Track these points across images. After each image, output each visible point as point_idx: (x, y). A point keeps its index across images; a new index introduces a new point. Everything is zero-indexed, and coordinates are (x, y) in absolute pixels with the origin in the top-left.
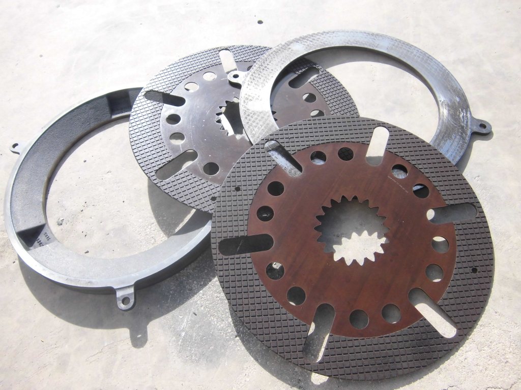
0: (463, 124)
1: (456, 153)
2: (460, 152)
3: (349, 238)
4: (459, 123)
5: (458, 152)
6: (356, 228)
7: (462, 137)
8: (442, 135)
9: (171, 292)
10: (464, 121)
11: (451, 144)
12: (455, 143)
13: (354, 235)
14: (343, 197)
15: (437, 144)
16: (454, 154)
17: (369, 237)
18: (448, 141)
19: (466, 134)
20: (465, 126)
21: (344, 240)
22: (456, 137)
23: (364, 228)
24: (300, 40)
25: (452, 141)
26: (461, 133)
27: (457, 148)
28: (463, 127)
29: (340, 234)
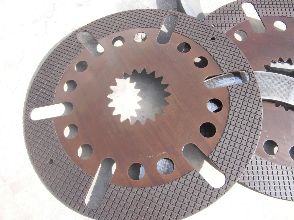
3: (138, 103)
6: (143, 112)
9: (167, 4)
13: (139, 107)
14: (167, 103)
17: (130, 116)
21: (140, 99)
23: (139, 117)
29: (146, 99)
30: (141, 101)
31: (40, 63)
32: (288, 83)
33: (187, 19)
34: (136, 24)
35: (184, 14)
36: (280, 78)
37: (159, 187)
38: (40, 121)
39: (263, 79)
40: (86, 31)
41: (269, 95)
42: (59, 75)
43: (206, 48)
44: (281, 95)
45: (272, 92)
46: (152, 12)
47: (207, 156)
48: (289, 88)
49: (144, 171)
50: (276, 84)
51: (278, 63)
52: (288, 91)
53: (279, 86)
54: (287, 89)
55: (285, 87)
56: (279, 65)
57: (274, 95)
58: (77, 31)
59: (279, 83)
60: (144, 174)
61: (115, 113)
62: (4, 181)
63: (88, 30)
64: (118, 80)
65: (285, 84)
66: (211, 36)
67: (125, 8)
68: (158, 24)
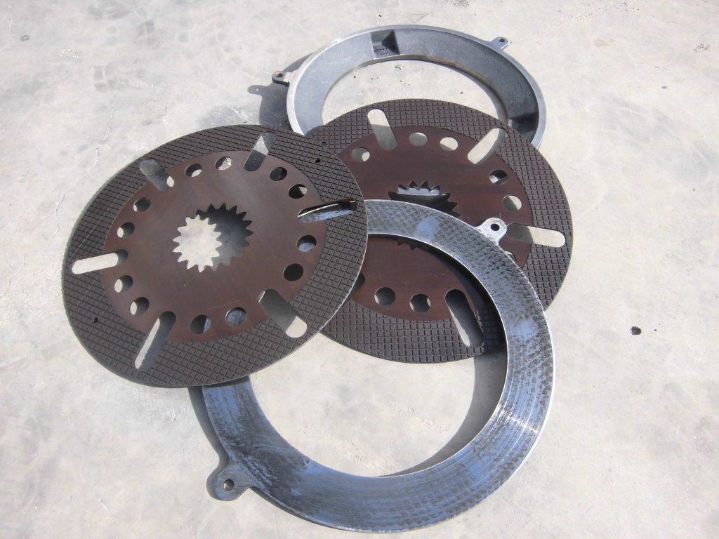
0: (250, 458)
1: (216, 408)
2: (213, 414)
3: (217, 249)
4: (254, 455)
5: (215, 411)
7: (232, 438)
8: (251, 413)
10: (255, 466)
11: (233, 413)
12: (229, 420)
14: (248, 244)
15: (244, 394)
16: (216, 404)
18: (238, 414)
19: (232, 448)
20: (245, 459)
22: (237, 429)
24: (542, 340)
25: (235, 417)
26: (237, 443)
27: (221, 416)
28: (246, 454)
29: (228, 244)
30: (221, 247)
31: (88, 204)
32: (417, 213)
33: (293, 137)
34: (219, 146)
35: (290, 132)
36: (405, 208)
37: (226, 340)
38: (84, 275)
39: (382, 209)
40: (151, 158)
41: (386, 229)
42: (112, 216)
43: (306, 173)
44: (403, 228)
45: (391, 225)
46: (242, 129)
47: (288, 301)
48: (416, 220)
49: (210, 323)
50: (398, 216)
51: (410, 189)
52: (414, 223)
53: (402, 218)
54: (413, 221)
55: (410, 219)
56: (412, 192)
57: (394, 230)
58: (140, 160)
59: (403, 214)
60: (209, 327)
61: (189, 266)
62: (35, 346)
63: (154, 156)
64: (188, 220)
65: (412, 215)
66: (316, 157)
67: (212, 124)
68: (249, 144)
